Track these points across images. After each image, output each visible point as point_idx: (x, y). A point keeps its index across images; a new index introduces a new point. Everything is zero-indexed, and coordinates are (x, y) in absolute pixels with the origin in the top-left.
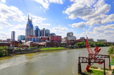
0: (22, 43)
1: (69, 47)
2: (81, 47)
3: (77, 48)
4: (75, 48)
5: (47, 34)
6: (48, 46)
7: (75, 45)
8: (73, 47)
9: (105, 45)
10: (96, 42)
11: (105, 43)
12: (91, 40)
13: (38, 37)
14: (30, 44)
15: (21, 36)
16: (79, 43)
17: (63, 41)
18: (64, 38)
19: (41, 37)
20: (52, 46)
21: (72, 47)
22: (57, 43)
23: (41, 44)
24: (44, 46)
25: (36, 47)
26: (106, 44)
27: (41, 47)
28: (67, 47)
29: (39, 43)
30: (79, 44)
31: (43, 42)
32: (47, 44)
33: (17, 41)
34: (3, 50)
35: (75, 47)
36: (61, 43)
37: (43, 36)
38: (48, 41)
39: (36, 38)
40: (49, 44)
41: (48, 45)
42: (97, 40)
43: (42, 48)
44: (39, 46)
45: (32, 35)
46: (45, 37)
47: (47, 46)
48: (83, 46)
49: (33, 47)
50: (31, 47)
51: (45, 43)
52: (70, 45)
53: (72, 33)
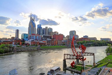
5: (50, 32)
12: (95, 39)
13: (40, 35)
14: (32, 42)
17: (65, 40)
18: (67, 36)
19: (44, 36)
24: (44, 44)
25: (37, 45)
29: (40, 41)
31: (44, 41)
33: (21, 39)
34: (5, 47)
36: (62, 41)
38: (49, 39)
39: (38, 36)
41: (49, 43)
42: (101, 38)
44: (40, 44)
45: (34, 33)
46: (47, 35)
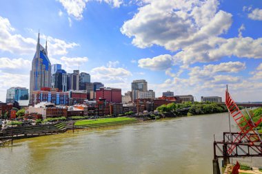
0: (19, 108)
1: (142, 116)
2: (170, 114)
3: (161, 117)
4: (156, 117)
5: (85, 84)
6: (93, 115)
7: (155, 111)
8: (152, 115)
9: (219, 108)
10: (202, 104)
11: (219, 105)
12: (189, 98)
13: (63, 92)
14: (47, 110)
15: (17, 90)
16: (163, 106)
17: (126, 102)
18: (126, 94)
19: (71, 93)
20: (102, 115)
21: (149, 116)
22: (112, 106)
23: (75, 109)
24: (81, 114)
25: (63, 118)
26: (223, 108)
27: (75, 117)
28: (138, 117)
29: (69, 107)
30: (165, 109)
31: (79, 106)
32: (89, 109)
35: (157, 115)
36: (124, 105)
37: (75, 89)
38: (90, 102)
39: (58, 94)
40: (93, 109)
41: (92, 111)
42: (202, 97)
43: (78, 119)
44: (70, 114)
45: (47, 86)
46: (78, 91)
47: (89, 115)
48: (175, 112)
49: (54, 117)
50: (49, 119)
51: (83, 106)
52: (145, 111)
53: (145, 83)
